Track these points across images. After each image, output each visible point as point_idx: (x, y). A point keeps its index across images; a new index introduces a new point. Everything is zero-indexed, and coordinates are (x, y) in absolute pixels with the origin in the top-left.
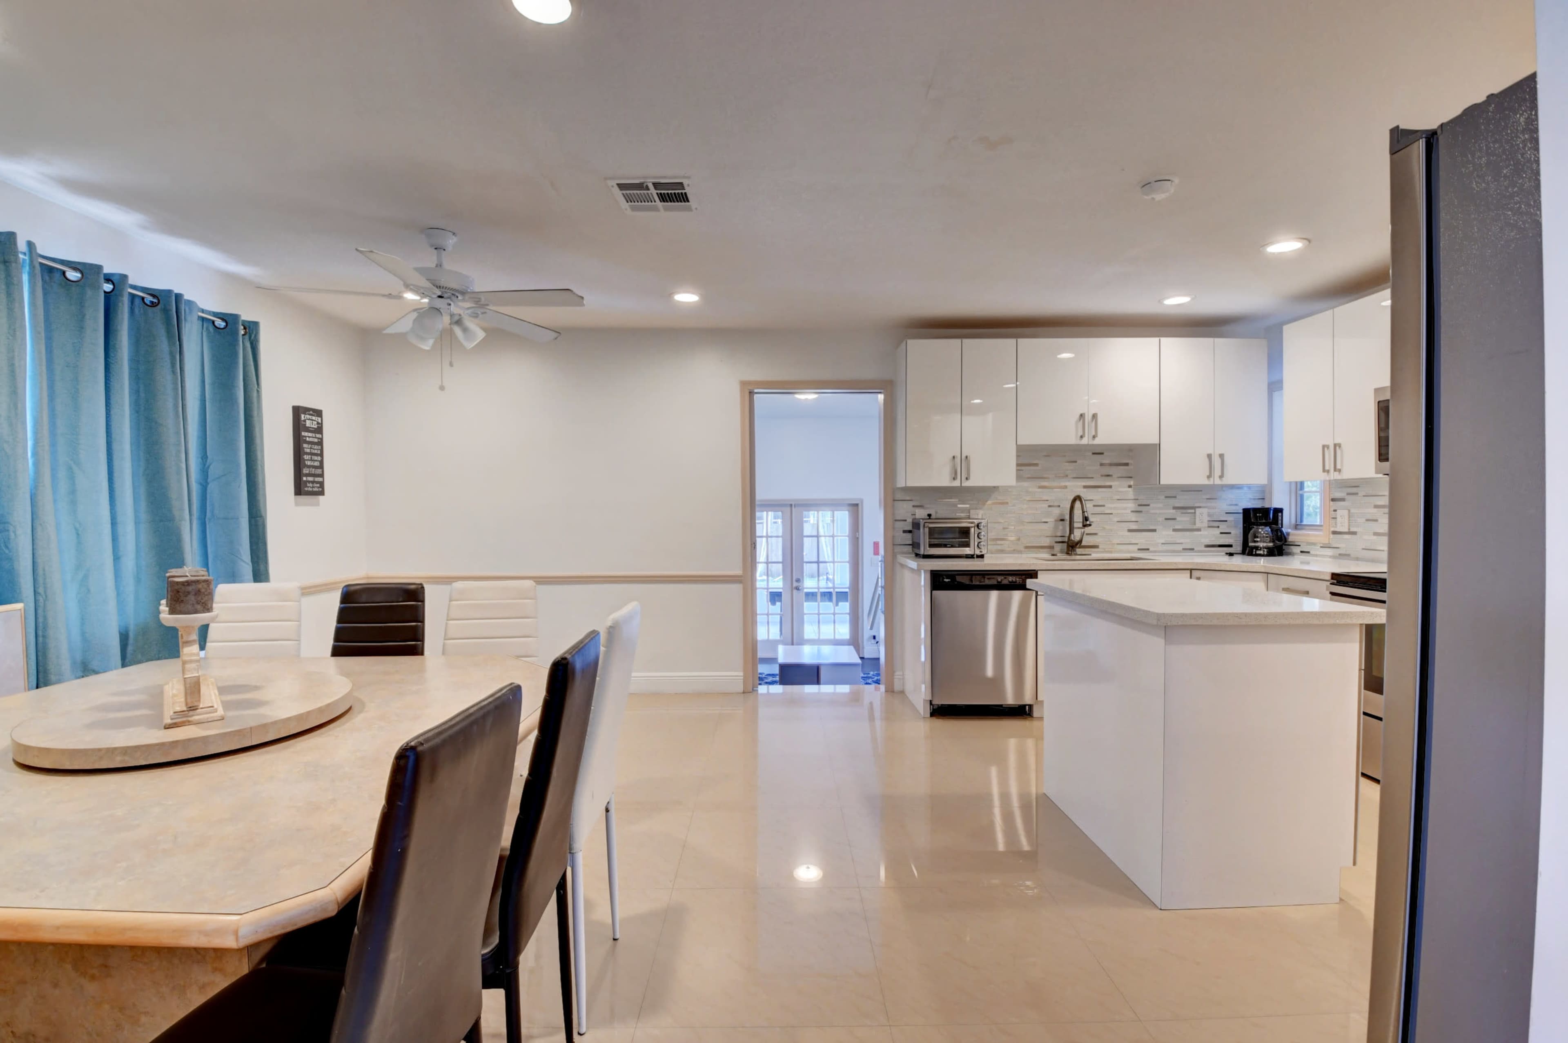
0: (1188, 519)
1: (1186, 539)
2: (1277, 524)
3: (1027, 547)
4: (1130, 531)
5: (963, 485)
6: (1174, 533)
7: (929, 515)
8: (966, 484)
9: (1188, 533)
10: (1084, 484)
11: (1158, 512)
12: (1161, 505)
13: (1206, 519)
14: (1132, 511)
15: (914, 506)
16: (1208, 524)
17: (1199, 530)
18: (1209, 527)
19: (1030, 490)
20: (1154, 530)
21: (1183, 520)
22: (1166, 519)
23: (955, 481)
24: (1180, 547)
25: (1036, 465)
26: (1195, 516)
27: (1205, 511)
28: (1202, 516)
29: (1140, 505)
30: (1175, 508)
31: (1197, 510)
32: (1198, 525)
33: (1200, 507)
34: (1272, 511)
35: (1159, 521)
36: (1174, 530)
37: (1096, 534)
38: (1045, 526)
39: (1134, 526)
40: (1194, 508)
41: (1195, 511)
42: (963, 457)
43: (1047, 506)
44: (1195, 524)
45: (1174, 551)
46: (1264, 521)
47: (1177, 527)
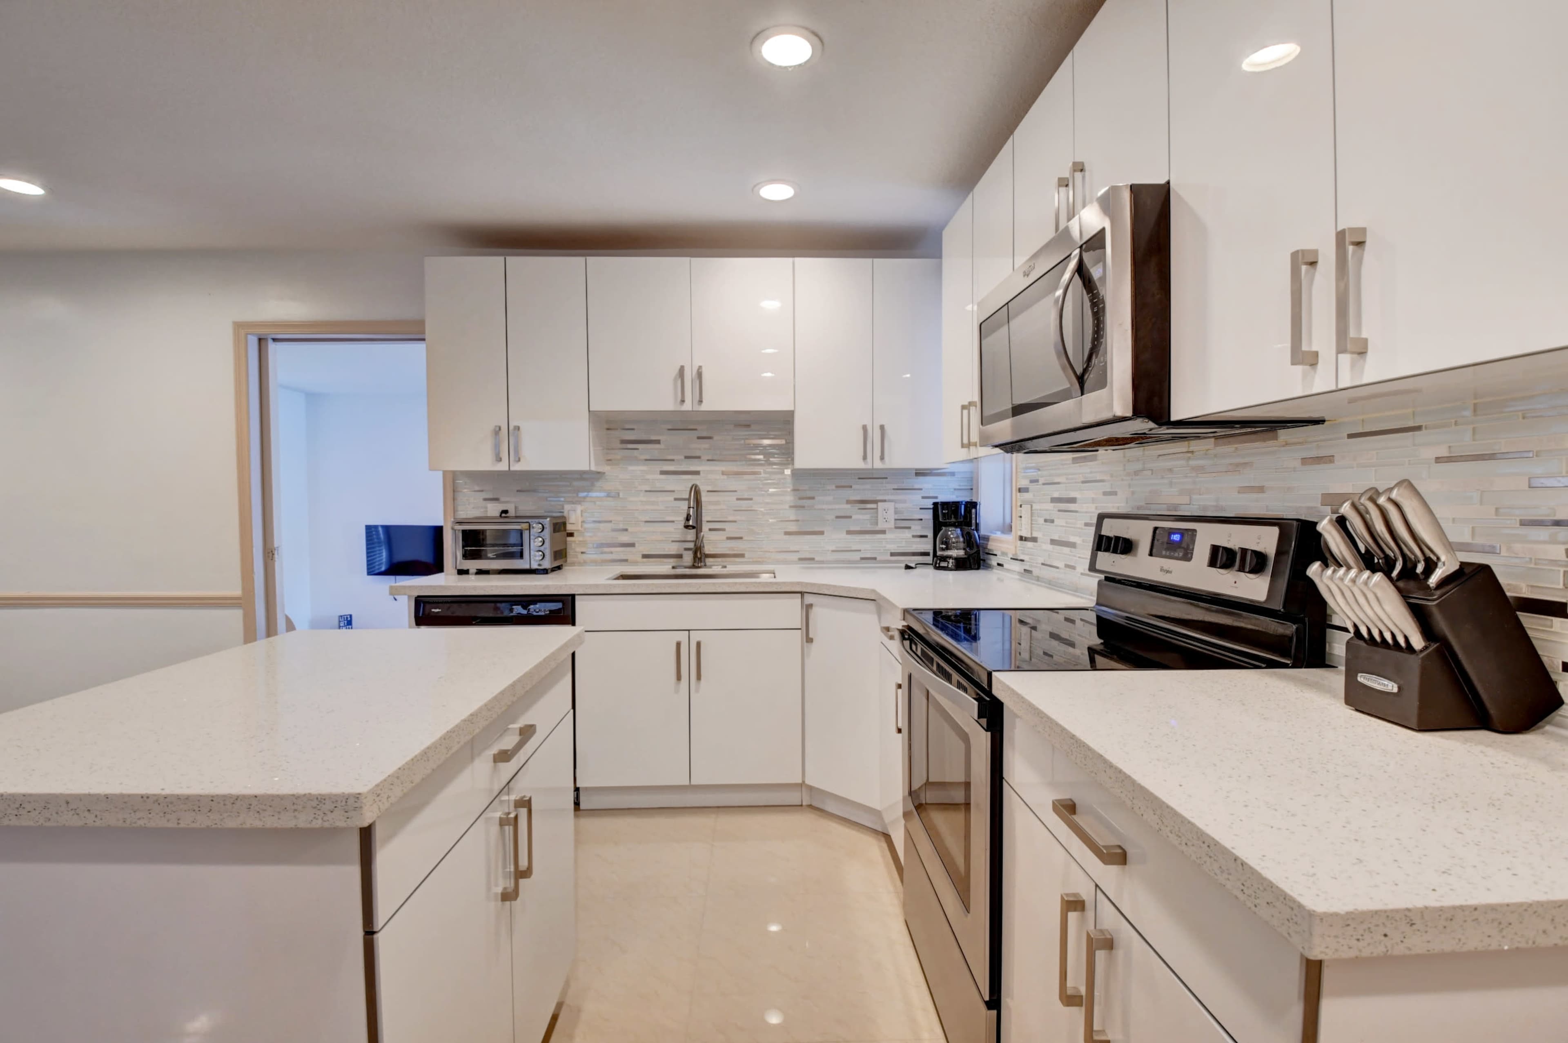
0: (867, 517)
1: (867, 545)
2: (969, 524)
3: (645, 556)
4: (787, 533)
5: (512, 469)
6: (849, 536)
7: (506, 512)
8: (516, 467)
9: (867, 537)
10: (724, 469)
11: (825, 507)
12: (830, 498)
13: (891, 516)
14: (791, 507)
15: (485, 500)
16: (895, 524)
17: (883, 532)
18: (896, 528)
19: (649, 477)
20: (822, 533)
21: (862, 518)
22: (837, 517)
23: (501, 463)
24: (857, 556)
25: (658, 442)
26: (877, 513)
27: (890, 506)
28: (887, 514)
29: (801, 498)
30: (848, 502)
31: (879, 504)
32: (880, 526)
33: (885, 501)
34: (963, 507)
35: (828, 520)
36: (849, 532)
37: (741, 538)
38: (669, 528)
39: (792, 527)
40: (876, 502)
41: (877, 506)
42: (511, 428)
43: (672, 498)
44: (877, 524)
45: (850, 562)
46: (953, 520)
47: (852, 528)
